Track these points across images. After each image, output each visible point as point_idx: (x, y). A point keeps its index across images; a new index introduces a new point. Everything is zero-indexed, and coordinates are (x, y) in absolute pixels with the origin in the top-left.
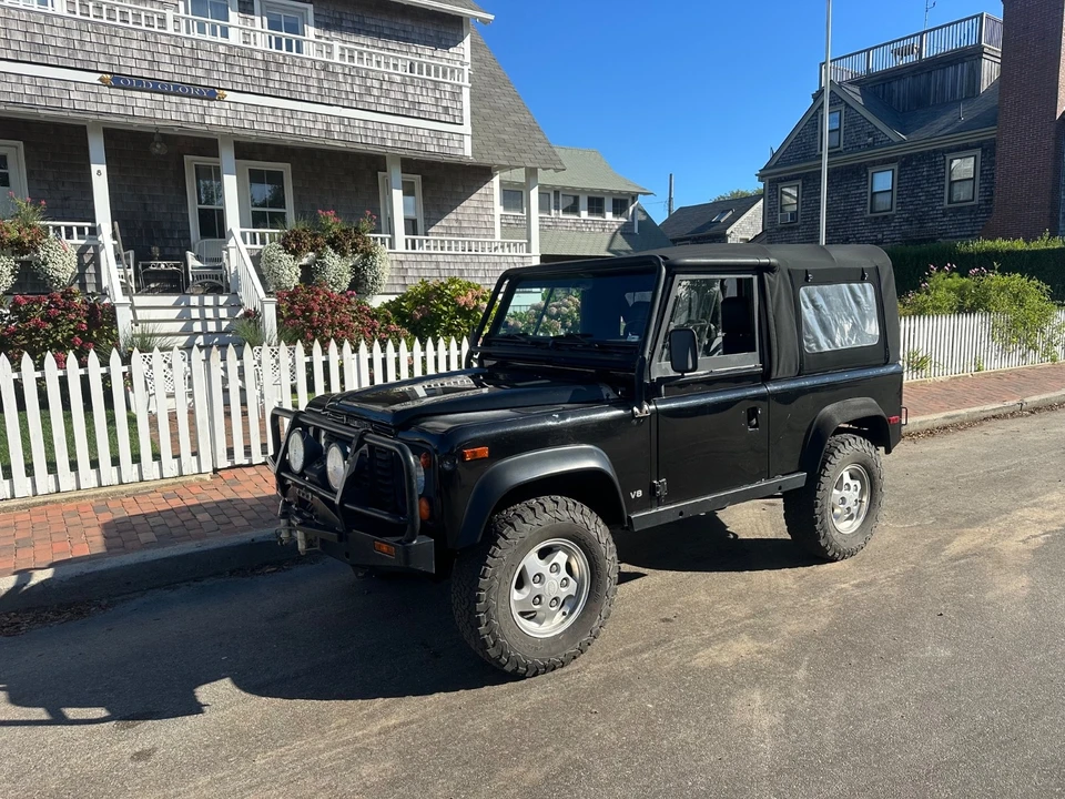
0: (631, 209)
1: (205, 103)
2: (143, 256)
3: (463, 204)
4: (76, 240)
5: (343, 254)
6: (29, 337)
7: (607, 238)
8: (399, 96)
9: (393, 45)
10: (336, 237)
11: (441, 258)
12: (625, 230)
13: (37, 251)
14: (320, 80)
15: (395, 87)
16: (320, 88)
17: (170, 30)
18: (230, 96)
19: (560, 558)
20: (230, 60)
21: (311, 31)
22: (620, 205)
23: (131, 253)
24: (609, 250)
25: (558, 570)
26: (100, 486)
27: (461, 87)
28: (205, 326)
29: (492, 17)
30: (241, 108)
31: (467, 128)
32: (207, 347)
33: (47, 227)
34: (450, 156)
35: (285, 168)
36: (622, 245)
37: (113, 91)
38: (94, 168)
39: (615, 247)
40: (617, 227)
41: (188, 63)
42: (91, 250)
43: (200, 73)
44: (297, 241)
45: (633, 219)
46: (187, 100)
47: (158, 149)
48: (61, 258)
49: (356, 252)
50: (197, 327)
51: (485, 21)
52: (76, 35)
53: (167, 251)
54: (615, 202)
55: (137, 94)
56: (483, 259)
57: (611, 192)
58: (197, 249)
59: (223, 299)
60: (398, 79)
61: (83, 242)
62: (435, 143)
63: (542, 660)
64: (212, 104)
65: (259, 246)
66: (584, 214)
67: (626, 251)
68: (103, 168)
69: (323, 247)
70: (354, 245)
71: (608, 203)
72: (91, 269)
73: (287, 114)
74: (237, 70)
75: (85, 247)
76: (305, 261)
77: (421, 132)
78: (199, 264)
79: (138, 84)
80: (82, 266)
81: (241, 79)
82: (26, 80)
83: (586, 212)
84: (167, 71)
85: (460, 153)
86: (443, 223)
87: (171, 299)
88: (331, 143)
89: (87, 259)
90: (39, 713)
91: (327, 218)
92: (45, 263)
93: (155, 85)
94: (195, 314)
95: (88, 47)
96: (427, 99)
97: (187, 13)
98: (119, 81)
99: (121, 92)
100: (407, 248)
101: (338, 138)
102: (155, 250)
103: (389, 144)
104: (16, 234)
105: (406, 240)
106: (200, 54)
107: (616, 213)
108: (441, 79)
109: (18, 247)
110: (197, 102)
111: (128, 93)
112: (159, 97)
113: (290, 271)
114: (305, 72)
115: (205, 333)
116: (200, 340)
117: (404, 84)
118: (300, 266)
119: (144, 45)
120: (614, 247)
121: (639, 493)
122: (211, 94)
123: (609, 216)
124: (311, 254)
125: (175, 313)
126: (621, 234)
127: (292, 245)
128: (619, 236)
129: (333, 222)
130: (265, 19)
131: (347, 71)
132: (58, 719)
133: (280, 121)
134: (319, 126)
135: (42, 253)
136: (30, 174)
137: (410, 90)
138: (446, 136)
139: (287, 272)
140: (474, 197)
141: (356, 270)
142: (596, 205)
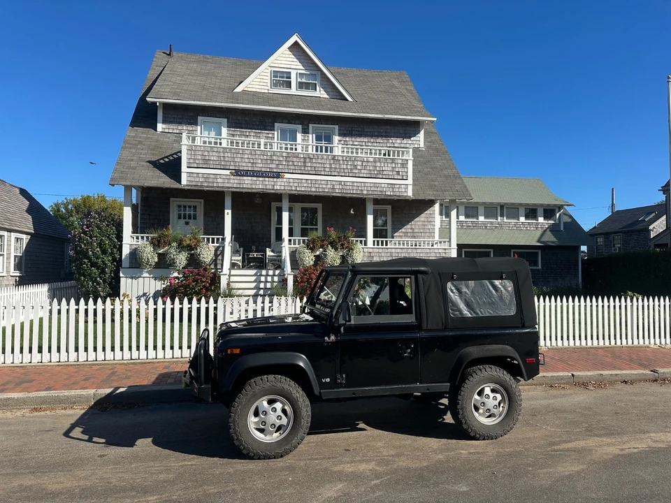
0: (558, 215)
1: (275, 180)
2: (247, 250)
3: (416, 220)
4: (215, 244)
5: (336, 249)
6: (185, 288)
7: (539, 233)
8: (371, 168)
9: (379, 140)
10: (334, 241)
11: (393, 251)
12: (553, 229)
13: (197, 249)
14: (330, 164)
15: (370, 164)
16: (331, 168)
17: (262, 148)
18: (287, 176)
19: (278, 406)
20: (288, 159)
21: (336, 138)
22: (549, 212)
23: (242, 249)
24: (539, 241)
25: (275, 411)
26: (173, 358)
27: (407, 160)
28: (265, 285)
29: (435, 119)
30: (291, 181)
31: (410, 181)
32: (263, 296)
33: (204, 238)
34: (399, 196)
35: (319, 206)
36: (550, 238)
37: (235, 177)
38: (226, 211)
39: (545, 239)
40: (547, 226)
41: (269, 162)
42: (221, 249)
43: (274, 166)
44: (313, 243)
45: (559, 221)
46: (267, 179)
47: (258, 201)
48: (206, 253)
49: (343, 248)
50: (262, 285)
51: (432, 122)
52: (222, 155)
53: (260, 248)
54: (545, 211)
55: (245, 178)
56: (419, 251)
57: (542, 205)
58: (272, 247)
59: (277, 272)
60: (372, 160)
61: (218, 245)
62: (391, 190)
63: (262, 452)
64: (278, 180)
65: (297, 246)
66: (522, 219)
67: (553, 242)
68: (230, 211)
69: (327, 246)
70: (342, 245)
71: (540, 211)
72: (220, 257)
73: (314, 182)
74: (291, 163)
75: (219, 247)
76: (318, 253)
77: (383, 185)
78: (272, 254)
79: (246, 173)
80: (216, 255)
81: (293, 167)
82: (200, 175)
83: (524, 218)
84: (260, 166)
85: (406, 195)
86: (403, 230)
87: (253, 272)
88: (334, 194)
89: (219, 253)
90: (86, 437)
91: (330, 231)
92: (199, 255)
93: (253, 174)
94: (263, 279)
95: (226, 159)
96: (387, 168)
97: (278, 140)
98: (238, 173)
99: (238, 178)
100: (374, 245)
101: (338, 192)
102: (254, 248)
103: (365, 192)
104: (188, 242)
105: (374, 241)
106: (275, 158)
107: (546, 218)
108: (396, 157)
109: (190, 248)
110: (271, 179)
111: (242, 178)
112: (255, 178)
113: (309, 258)
114: (323, 161)
115: (265, 289)
116: (261, 292)
117: (375, 162)
118: (315, 256)
119: (250, 156)
120: (542, 240)
121: (328, 380)
122: (278, 175)
123: (541, 220)
124: (321, 249)
125: (253, 278)
126: (550, 231)
127: (311, 246)
128: (548, 232)
129: (333, 234)
130: (314, 135)
131: (344, 158)
132: (90, 440)
133: (310, 186)
134: (329, 186)
135: (199, 250)
136: (205, 214)
137: (378, 164)
138: (398, 186)
139: (307, 259)
140: (422, 215)
141: (343, 257)
142: (531, 213)
